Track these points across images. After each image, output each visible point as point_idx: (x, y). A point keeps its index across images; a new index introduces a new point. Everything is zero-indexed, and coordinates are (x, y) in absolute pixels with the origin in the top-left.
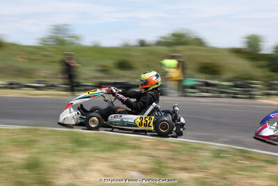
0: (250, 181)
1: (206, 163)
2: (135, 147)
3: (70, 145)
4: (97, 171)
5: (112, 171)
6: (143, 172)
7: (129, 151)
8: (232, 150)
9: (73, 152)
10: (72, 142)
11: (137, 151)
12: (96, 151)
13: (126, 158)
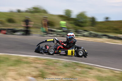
0: (86, 79)
4: (11, 77)
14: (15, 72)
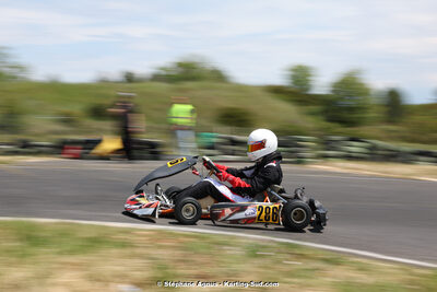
1: (236, 267)
2: (123, 245)
3: (18, 244)
5: (87, 285)
6: (139, 285)
7: (114, 251)
8: (275, 245)
9: (24, 256)
10: (21, 240)
11: (127, 251)
12: (60, 253)
13: (111, 263)
14: (82, 270)
